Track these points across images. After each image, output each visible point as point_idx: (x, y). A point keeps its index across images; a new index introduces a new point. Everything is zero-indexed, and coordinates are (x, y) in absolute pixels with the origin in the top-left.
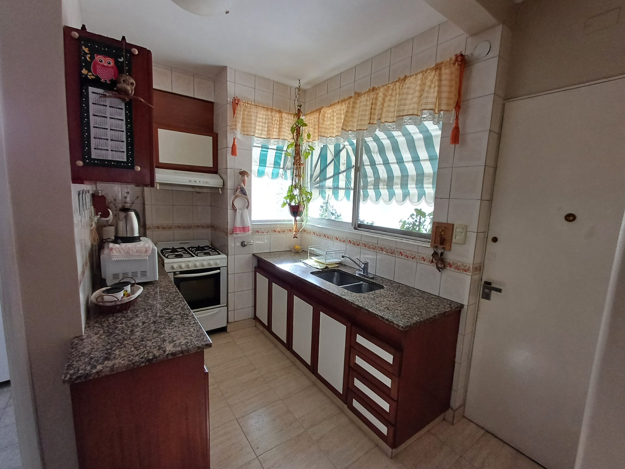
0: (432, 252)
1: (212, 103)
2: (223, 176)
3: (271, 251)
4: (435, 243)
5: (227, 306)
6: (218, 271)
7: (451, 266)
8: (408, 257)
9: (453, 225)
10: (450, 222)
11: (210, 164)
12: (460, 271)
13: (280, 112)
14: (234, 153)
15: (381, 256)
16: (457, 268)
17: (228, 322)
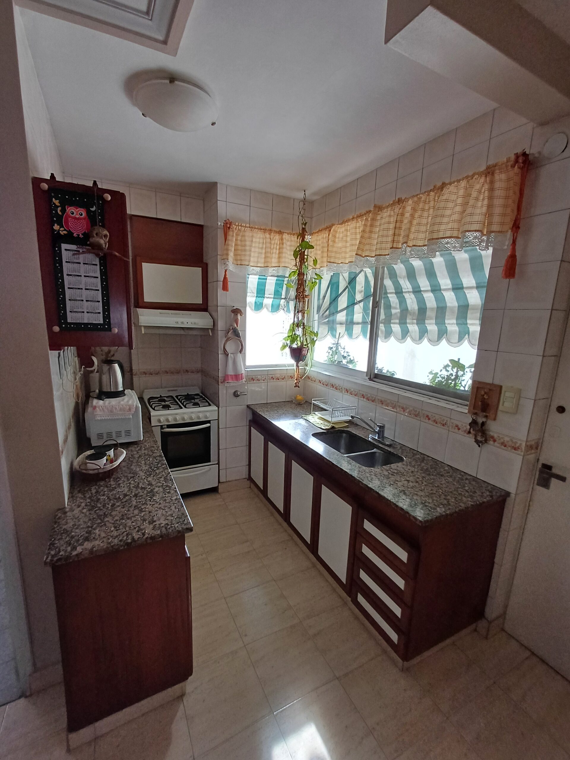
0: (470, 420)
1: (201, 226)
2: (214, 314)
3: (268, 402)
4: (474, 408)
5: (218, 464)
6: (208, 425)
7: (495, 441)
8: (436, 423)
9: (501, 387)
10: (497, 382)
11: (200, 301)
12: (507, 447)
13: (280, 233)
14: (225, 288)
15: (403, 417)
16: (504, 444)
17: (219, 482)
